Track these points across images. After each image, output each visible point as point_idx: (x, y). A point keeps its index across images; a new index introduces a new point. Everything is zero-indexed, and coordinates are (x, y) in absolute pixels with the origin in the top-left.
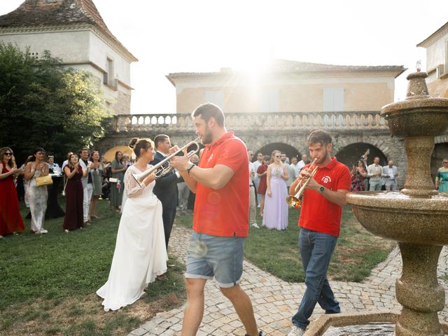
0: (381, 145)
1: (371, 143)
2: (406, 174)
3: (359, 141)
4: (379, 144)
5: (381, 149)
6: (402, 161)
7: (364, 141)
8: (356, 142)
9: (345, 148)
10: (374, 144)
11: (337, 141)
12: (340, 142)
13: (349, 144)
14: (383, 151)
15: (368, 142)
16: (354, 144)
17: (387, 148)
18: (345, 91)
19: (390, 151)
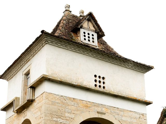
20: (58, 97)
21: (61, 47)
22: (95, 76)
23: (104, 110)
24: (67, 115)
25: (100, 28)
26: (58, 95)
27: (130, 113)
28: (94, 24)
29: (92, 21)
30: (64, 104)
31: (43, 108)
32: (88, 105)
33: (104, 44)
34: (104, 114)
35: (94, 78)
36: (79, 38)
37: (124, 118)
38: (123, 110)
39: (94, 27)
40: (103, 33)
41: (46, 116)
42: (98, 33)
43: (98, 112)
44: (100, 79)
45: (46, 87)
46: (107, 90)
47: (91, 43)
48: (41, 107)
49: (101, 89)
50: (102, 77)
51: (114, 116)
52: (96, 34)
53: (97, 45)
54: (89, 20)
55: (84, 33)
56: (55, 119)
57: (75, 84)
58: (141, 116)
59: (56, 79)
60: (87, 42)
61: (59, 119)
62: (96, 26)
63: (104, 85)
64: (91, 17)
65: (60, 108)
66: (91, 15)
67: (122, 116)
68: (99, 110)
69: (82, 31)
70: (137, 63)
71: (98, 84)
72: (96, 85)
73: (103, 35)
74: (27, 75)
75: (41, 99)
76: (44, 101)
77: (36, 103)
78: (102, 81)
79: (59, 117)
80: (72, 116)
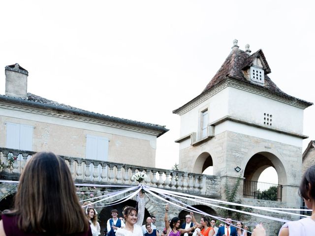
8: (122, 197)
11: (103, 195)
12: (106, 196)
14: (149, 210)
15: (134, 199)
17: (152, 207)
18: (109, 141)
19: (154, 210)
20: (236, 135)
21: (240, 88)
22: (265, 114)
23: (270, 145)
24: (242, 150)
25: (268, 65)
26: (236, 133)
27: (290, 147)
28: (262, 61)
29: (261, 58)
30: (240, 140)
31: (225, 144)
32: (258, 141)
33: (268, 81)
34: (270, 148)
35: (264, 116)
36: (248, 76)
37: (284, 152)
39: (262, 64)
40: (270, 70)
41: (227, 151)
42: (265, 70)
43: (265, 147)
44: (268, 116)
45: (227, 123)
46: (273, 127)
47: (259, 81)
48: (223, 143)
49: (269, 127)
50: (270, 115)
51: (277, 150)
52: (263, 71)
53: (264, 82)
54: (258, 57)
55: (254, 71)
56: (234, 154)
57: (250, 123)
58: (298, 149)
59: (236, 119)
60: (255, 80)
61: (236, 154)
62: (264, 63)
63: (272, 123)
64: (260, 54)
65: (238, 144)
66: (260, 52)
67: (283, 150)
68: (266, 145)
69: (252, 68)
71: (266, 121)
72: (265, 123)
73: (269, 72)
74: (203, 112)
75: (223, 136)
76: (226, 139)
77: (216, 140)
78: (270, 118)
79: (237, 152)
80: (246, 151)
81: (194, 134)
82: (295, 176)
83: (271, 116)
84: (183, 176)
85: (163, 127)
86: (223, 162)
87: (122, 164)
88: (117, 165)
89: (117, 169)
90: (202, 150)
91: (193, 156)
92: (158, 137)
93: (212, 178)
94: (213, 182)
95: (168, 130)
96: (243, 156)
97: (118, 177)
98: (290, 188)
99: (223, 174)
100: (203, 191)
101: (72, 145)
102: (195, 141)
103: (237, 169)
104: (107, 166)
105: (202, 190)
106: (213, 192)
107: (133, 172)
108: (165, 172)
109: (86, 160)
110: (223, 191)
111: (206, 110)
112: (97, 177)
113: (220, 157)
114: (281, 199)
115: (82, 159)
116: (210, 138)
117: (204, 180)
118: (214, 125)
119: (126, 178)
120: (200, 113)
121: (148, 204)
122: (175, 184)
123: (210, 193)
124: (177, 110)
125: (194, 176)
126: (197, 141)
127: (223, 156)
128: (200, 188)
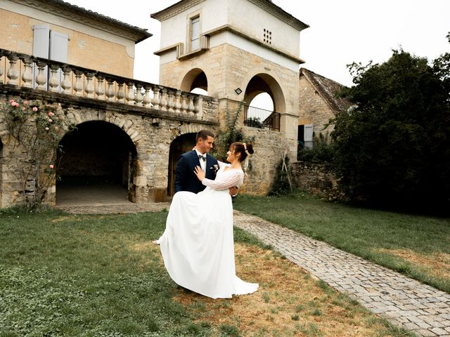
0: (129, 128)
1: (117, 123)
2: (157, 170)
3: (100, 118)
4: (126, 126)
5: (129, 133)
6: (153, 152)
7: (107, 120)
8: (95, 118)
9: (79, 126)
10: (121, 126)
11: (66, 113)
12: (70, 115)
13: (85, 120)
14: (132, 137)
15: (112, 121)
16: (93, 121)
17: (136, 134)
18: (69, 40)
19: (139, 137)
22: (265, 30)
23: (270, 66)
24: (243, 69)
26: (237, 48)
27: (288, 71)
30: (240, 57)
31: (224, 60)
32: (258, 60)
34: (270, 70)
35: (264, 33)
37: (283, 76)
38: (282, 68)
41: (227, 68)
43: (265, 68)
44: (268, 33)
45: (227, 38)
46: (272, 46)
48: (221, 58)
49: (268, 44)
50: (269, 31)
56: (234, 72)
59: (237, 30)
61: (236, 72)
63: (271, 41)
65: (238, 61)
67: (282, 73)
68: (266, 65)
70: (298, 20)
72: (264, 40)
74: (192, 19)
75: (221, 50)
76: (225, 53)
77: (211, 54)
78: (269, 36)
79: (237, 70)
80: (246, 70)
81: (182, 45)
82: (292, 104)
83: (270, 33)
84: (175, 95)
85: (145, 30)
86: (221, 82)
87: (94, 71)
88: (88, 72)
89: (86, 78)
90: (192, 65)
91: (180, 73)
92: (136, 43)
93: (209, 100)
94: (210, 104)
95: (151, 35)
96: (243, 76)
97: (89, 89)
98: (289, 117)
99: (221, 96)
100: (199, 116)
101: (10, 37)
102: (182, 53)
103: (238, 91)
104: (72, 72)
105: (198, 114)
106: (211, 118)
107: (109, 84)
108: (153, 87)
109: (38, 59)
110: (221, 117)
111: (198, 17)
112: (57, 86)
113: (218, 75)
114: (279, 129)
115: (32, 57)
116: (204, 51)
117: (200, 101)
118: (208, 36)
119: (100, 91)
120: (189, 20)
121: (131, 129)
122: (166, 104)
123: (206, 119)
124: (157, 13)
125: (188, 96)
126: (185, 54)
127: (221, 74)
128: (195, 112)
